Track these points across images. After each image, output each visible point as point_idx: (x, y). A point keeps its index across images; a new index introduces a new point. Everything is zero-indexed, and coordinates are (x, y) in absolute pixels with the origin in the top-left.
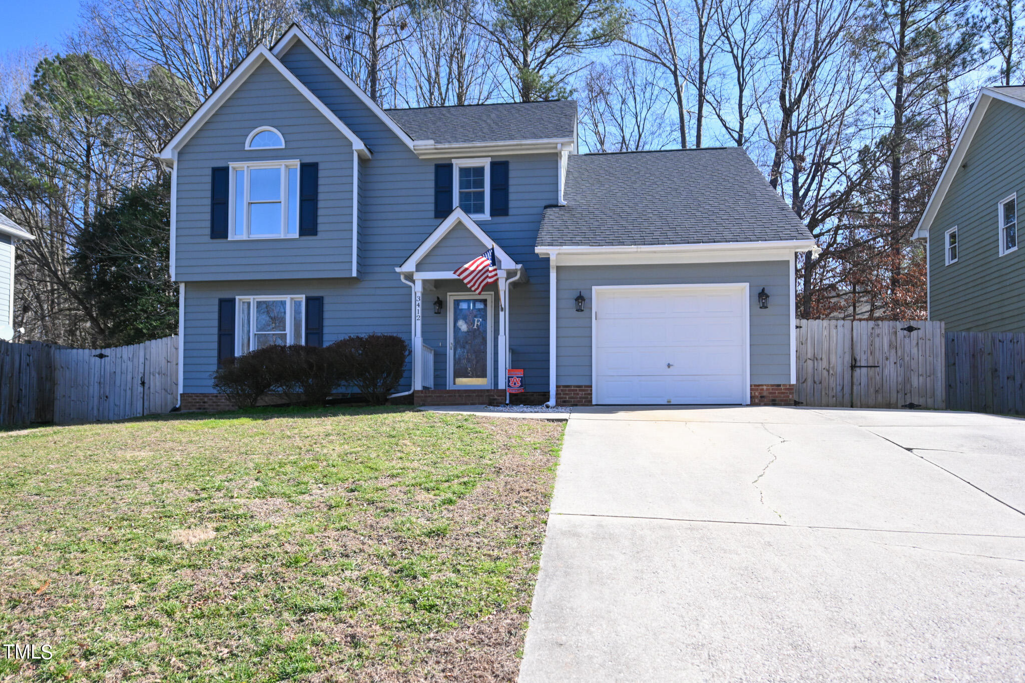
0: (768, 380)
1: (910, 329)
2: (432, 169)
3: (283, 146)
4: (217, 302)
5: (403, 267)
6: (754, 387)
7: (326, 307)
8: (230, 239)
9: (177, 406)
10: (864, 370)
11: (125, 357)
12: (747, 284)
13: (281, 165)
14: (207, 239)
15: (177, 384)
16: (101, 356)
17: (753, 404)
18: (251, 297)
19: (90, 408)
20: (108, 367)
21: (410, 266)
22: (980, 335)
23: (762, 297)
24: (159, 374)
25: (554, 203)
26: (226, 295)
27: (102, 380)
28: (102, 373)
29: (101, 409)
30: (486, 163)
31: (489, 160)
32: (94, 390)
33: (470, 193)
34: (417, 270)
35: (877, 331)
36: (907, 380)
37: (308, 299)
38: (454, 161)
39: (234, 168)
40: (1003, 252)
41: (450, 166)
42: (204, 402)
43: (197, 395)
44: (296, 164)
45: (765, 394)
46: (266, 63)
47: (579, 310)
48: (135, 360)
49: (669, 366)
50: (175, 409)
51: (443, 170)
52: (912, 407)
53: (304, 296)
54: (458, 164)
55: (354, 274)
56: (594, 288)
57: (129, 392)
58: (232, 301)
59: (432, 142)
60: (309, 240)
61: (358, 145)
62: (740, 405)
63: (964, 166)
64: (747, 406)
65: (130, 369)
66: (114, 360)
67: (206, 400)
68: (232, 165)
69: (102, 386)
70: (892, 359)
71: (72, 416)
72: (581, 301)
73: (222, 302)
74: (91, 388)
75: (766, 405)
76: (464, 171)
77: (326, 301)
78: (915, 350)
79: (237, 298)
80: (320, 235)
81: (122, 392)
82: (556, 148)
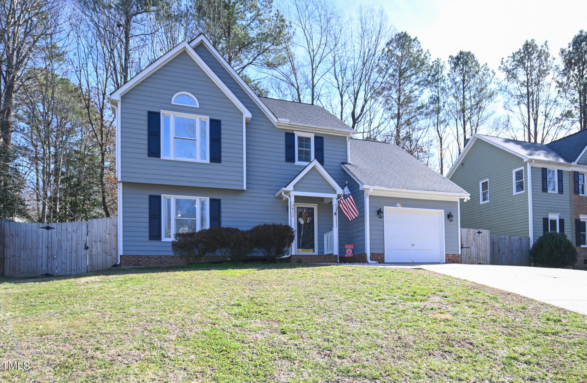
0: (451, 253)
1: (479, 233)
2: (284, 135)
3: (198, 106)
4: (147, 197)
6: (447, 255)
7: (223, 206)
8: (162, 158)
9: (118, 263)
10: (465, 249)
11: (70, 229)
12: (443, 211)
13: (197, 118)
14: (146, 156)
15: (117, 249)
16: (48, 228)
17: (446, 263)
18: (173, 196)
19: (39, 265)
20: (54, 236)
21: (290, 187)
22: (495, 236)
23: (449, 216)
24: (100, 242)
25: (345, 161)
26: (155, 193)
27: (50, 245)
28: (50, 240)
29: (49, 265)
30: (312, 136)
31: (313, 135)
32: (43, 252)
33: (303, 151)
34: (294, 190)
35: (469, 233)
36: (478, 254)
37: (211, 200)
38: (295, 132)
39: (163, 114)
40: (481, 202)
41: (294, 134)
42: (139, 261)
43: (133, 256)
44: (207, 119)
45: (450, 258)
46: (184, 53)
47: (381, 217)
48: (79, 232)
49: (413, 245)
50: (116, 265)
51: (289, 136)
52: (480, 264)
53: (208, 198)
54: (297, 134)
55: (245, 188)
56: (385, 207)
57: (74, 255)
58: (159, 197)
59: (288, 120)
60: (215, 165)
61: (247, 114)
62: (439, 263)
63: (462, 164)
64: (444, 263)
65: (74, 238)
66: (60, 231)
67: (140, 259)
68: (162, 112)
69: (50, 249)
70: (474, 245)
71: (22, 271)
73: (151, 197)
74: (40, 251)
75: (450, 263)
76: (300, 139)
77: (222, 202)
78: (481, 241)
79: (162, 195)
80: (223, 163)
81: (68, 253)
82: (349, 134)
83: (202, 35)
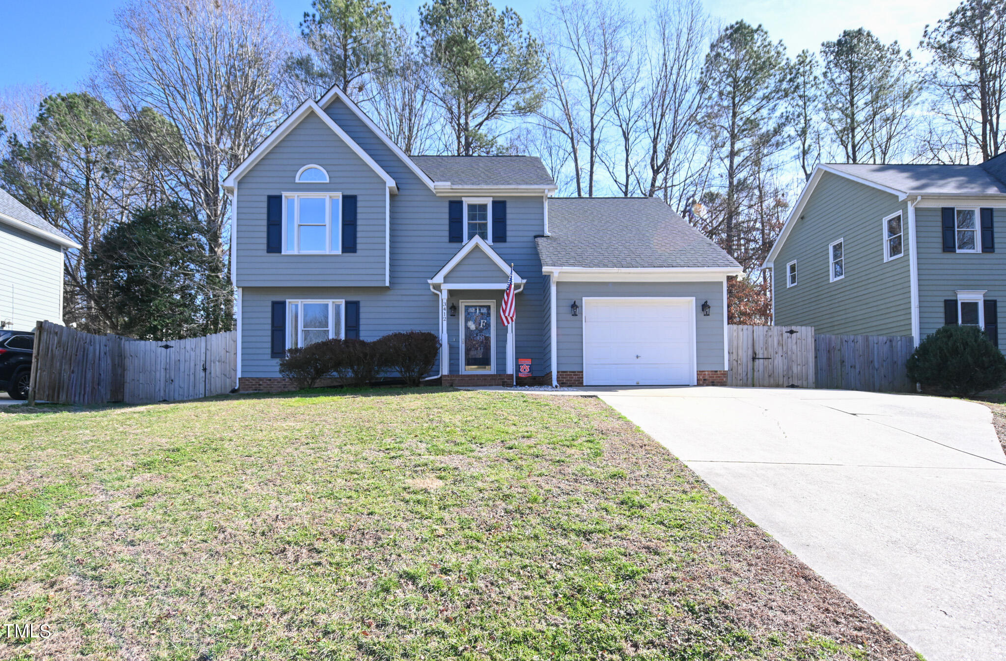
0: (708, 368)
1: (792, 332)
2: (447, 205)
3: (328, 181)
4: (270, 304)
5: (434, 279)
6: (699, 373)
7: (362, 310)
8: (283, 253)
9: (236, 388)
10: (761, 361)
11: (188, 348)
12: (694, 298)
13: (326, 196)
14: (265, 253)
15: (235, 370)
16: (167, 347)
17: (699, 385)
18: (299, 301)
19: (157, 390)
20: (173, 357)
21: (439, 279)
22: (833, 337)
23: (705, 307)
24: (219, 361)
25: (541, 233)
26: (278, 298)
27: (168, 367)
28: (168, 361)
29: (167, 391)
30: (489, 202)
31: (491, 199)
32: (161, 375)
33: (476, 224)
34: (445, 282)
35: (770, 333)
36: (789, 368)
37: (347, 303)
38: (464, 199)
39: (286, 197)
40: (832, 279)
41: (461, 203)
42: (260, 385)
43: (253, 379)
44: (339, 195)
45: (707, 377)
46: (312, 114)
47: (575, 315)
48: (198, 350)
49: (637, 357)
50: (234, 391)
51: (455, 206)
52: (793, 386)
53: (343, 301)
54: (466, 201)
55: (387, 284)
56: (584, 299)
57: (192, 377)
58: (284, 303)
59: (449, 183)
60: (349, 256)
61: (391, 183)
62: (688, 386)
63: (802, 218)
64: (695, 386)
65: (193, 358)
66: (178, 350)
67: (261, 383)
68: (284, 194)
69: (168, 371)
70: (780, 353)
71: (140, 397)
72: (575, 308)
73: (274, 304)
74: (158, 374)
75: (708, 385)
76: (472, 207)
77: (361, 304)
78: (794, 347)
79: (288, 301)
80: (359, 253)
81: (186, 376)
82: (544, 192)
83: (336, 86)
